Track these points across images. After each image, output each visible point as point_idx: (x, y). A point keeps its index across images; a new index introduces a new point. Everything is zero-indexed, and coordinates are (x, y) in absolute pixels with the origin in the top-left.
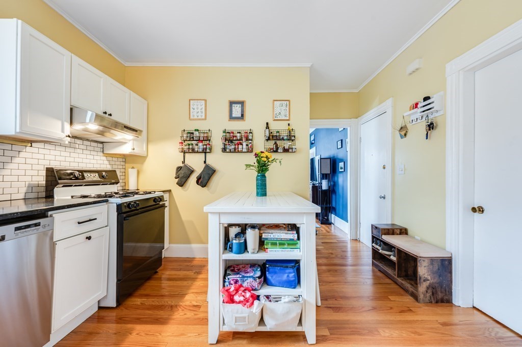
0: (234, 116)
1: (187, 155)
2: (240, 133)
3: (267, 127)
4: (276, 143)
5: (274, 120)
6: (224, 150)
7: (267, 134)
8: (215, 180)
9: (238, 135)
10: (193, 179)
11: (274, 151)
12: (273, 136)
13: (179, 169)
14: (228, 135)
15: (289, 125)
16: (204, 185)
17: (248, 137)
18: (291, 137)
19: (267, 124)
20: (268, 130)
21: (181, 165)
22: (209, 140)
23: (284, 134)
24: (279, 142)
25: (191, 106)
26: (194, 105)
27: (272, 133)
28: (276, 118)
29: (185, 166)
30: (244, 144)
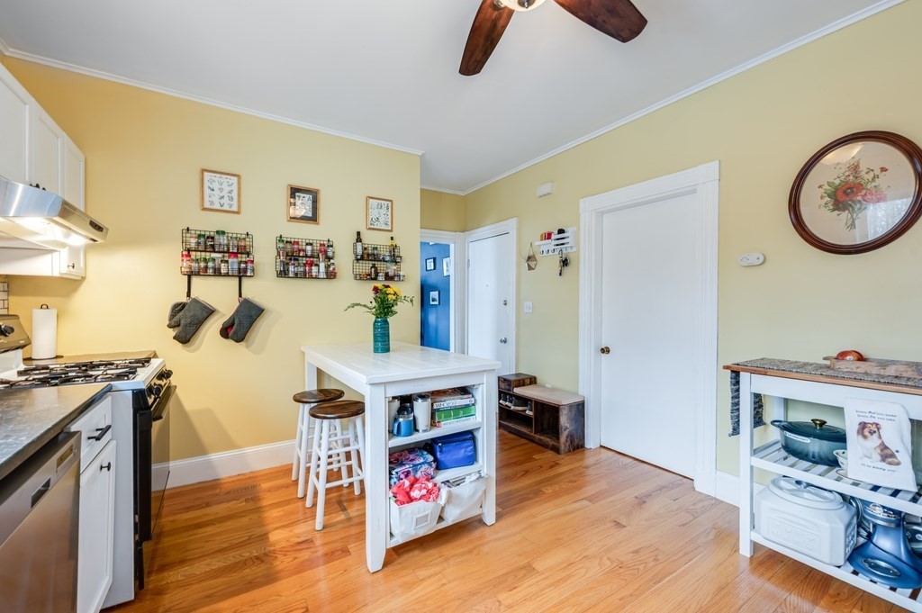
1: (195, 280)
2: (311, 244)
3: (359, 239)
4: (374, 266)
5: (370, 229)
6: (283, 274)
7: (359, 251)
8: (261, 328)
9: (309, 248)
10: (213, 327)
11: (372, 279)
12: (368, 255)
13: (178, 308)
14: (289, 246)
15: (392, 238)
16: (240, 339)
17: (325, 252)
18: (395, 259)
19: (359, 233)
20: (359, 244)
21: (184, 299)
22: (248, 254)
23: (385, 253)
24: (378, 264)
25: (206, 184)
26: (212, 181)
27: (366, 249)
28: (372, 227)
29: (196, 301)
30: (322, 265)
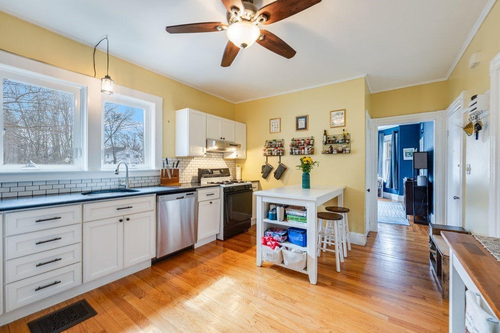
0: (299, 127)
1: (269, 158)
2: (303, 140)
3: (325, 134)
4: (331, 147)
5: (331, 127)
6: (292, 153)
7: (325, 140)
8: (287, 174)
9: (302, 141)
10: (272, 174)
11: (329, 153)
12: (329, 141)
13: (264, 167)
14: (294, 142)
15: (344, 130)
16: (278, 179)
17: (309, 143)
18: (346, 140)
19: (325, 131)
20: (325, 136)
21: (265, 164)
22: (283, 147)
23: (340, 139)
24: (334, 146)
25: (271, 124)
26: (272, 123)
27: (329, 138)
28: (333, 126)
29: (267, 165)
30: (306, 149)
